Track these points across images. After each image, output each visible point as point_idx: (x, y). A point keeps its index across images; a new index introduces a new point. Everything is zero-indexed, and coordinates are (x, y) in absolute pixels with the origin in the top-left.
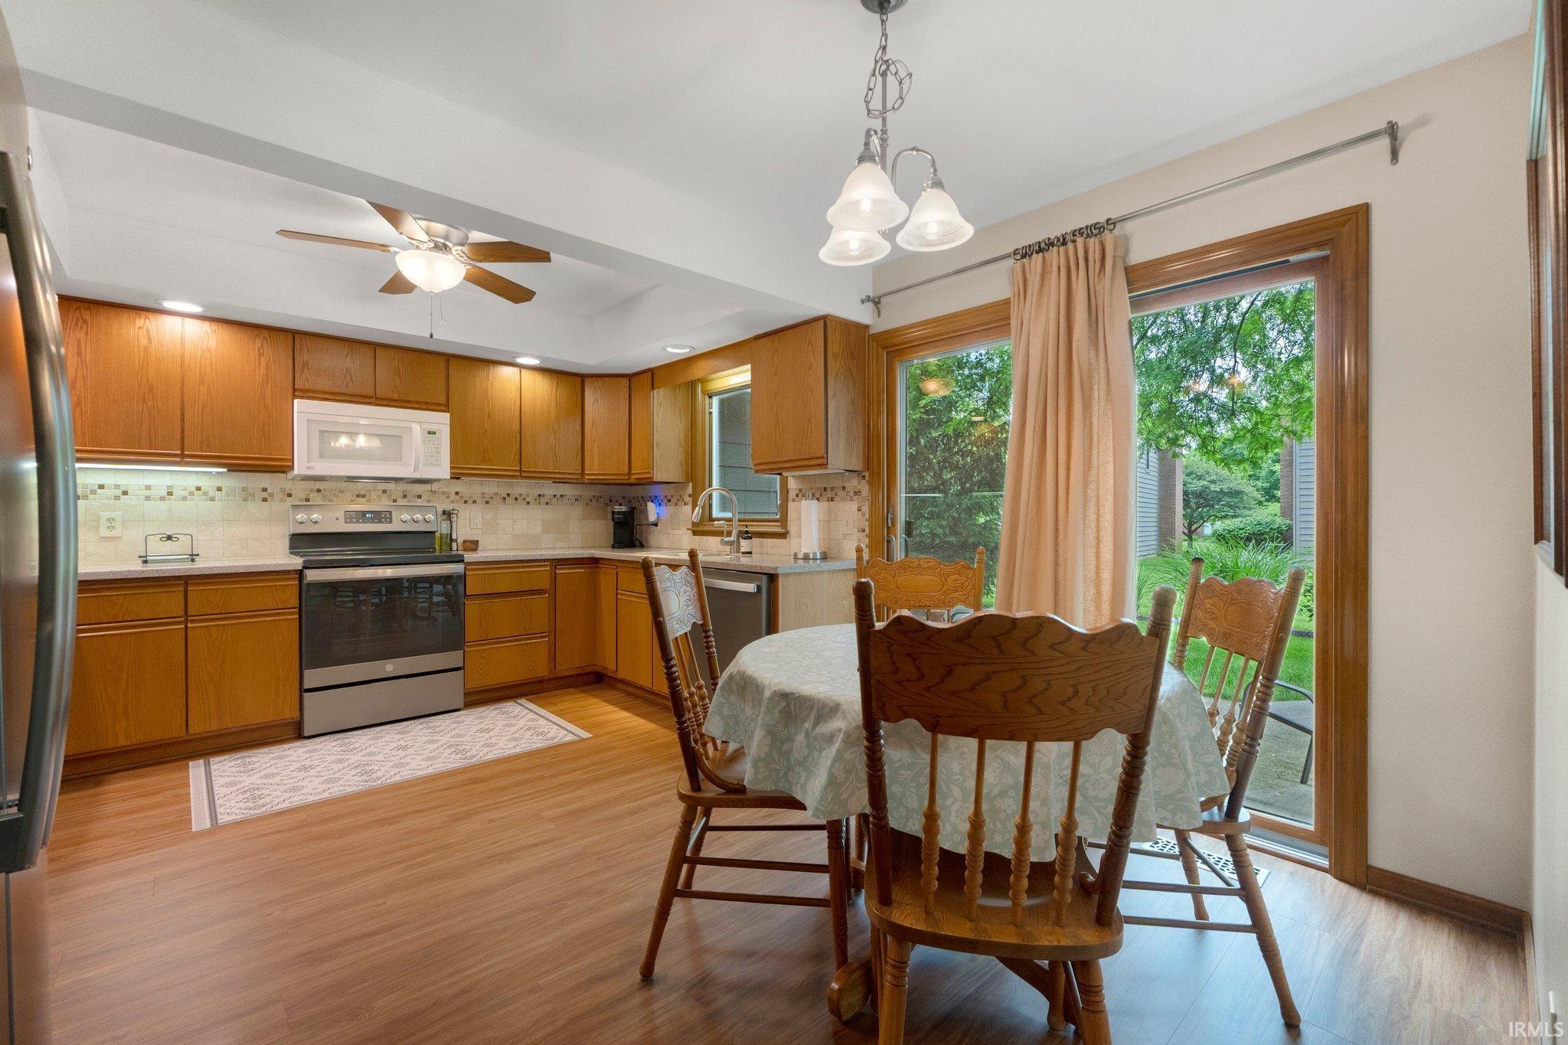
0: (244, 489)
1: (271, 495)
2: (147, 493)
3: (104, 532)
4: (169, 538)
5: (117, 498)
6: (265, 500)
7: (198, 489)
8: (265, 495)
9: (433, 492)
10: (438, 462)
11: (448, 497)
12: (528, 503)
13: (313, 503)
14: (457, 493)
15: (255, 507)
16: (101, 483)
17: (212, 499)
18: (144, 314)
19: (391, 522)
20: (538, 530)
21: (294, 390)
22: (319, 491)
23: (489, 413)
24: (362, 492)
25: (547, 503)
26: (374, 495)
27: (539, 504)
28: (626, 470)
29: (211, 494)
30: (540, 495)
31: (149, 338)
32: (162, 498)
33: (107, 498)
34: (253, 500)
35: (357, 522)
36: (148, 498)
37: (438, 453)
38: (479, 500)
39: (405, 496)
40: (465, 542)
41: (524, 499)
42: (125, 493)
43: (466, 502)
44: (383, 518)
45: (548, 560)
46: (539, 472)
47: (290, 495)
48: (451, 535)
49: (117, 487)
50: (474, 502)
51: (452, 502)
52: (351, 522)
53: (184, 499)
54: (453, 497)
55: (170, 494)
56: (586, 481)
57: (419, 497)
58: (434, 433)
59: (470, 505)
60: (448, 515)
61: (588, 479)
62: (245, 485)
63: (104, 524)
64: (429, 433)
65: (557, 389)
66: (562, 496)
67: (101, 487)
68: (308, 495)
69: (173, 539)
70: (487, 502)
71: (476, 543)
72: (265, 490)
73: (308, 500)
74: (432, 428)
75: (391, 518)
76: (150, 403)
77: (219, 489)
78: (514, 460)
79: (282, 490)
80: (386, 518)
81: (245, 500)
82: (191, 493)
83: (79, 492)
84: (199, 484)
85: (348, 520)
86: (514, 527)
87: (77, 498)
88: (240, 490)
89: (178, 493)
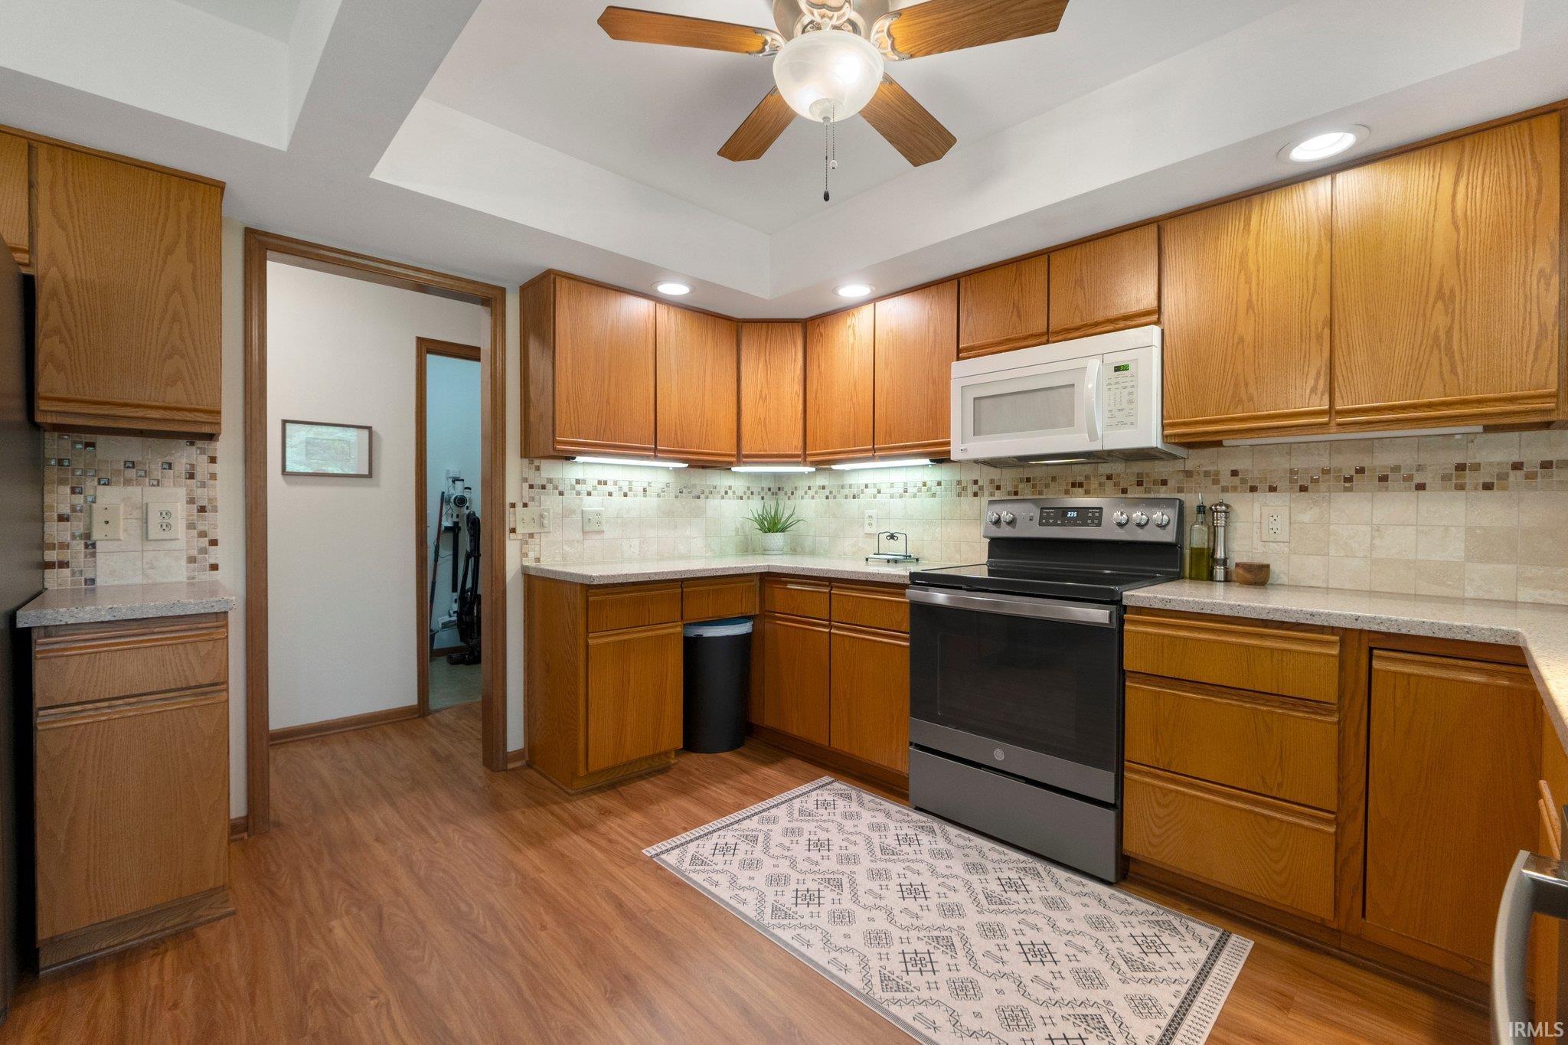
0: (958, 483)
1: (981, 488)
2: (892, 491)
3: (867, 529)
5: (875, 496)
6: (975, 494)
8: (975, 488)
10: (1132, 419)
11: (1216, 482)
12: (1421, 487)
13: (1022, 498)
14: (1234, 473)
15: (968, 504)
16: (868, 481)
17: (934, 495)
19: (1099, 525)
20: (1455, 550)
21: (959, 351)
22: (1028, 480)
23: (1250, 301)
24: (1079, 479)
26: (1094, 484)
27: (1461, 487)
29: (933, 490)
30: (1461, 467)
32: (901, 496)
33: (869, 497)
34: (966, 496)
35: (1055, 524)
36: (892, 497)
37: (1131, 402)
38: (1283, 485)
39: (1140, 483)
40: (1237, 565)
41: (1409, 478)
42: (879, 492)
43: (1253, 489)
44: (1089, 518)
45: (1333, 630)
46: (1392, 409)
47: (998, 488)
48: (1214, 551)
49: (875, 485)
50: (1273, 489)
51: (1225, 490)
52: (1048, 524)
53: (915, 496)
54: (1226, 479)
55: (906, 491)
57: (1164, 483)
58: (1125, 368)
59: (1262, 497)
60: (1207, 514)
62: (958, 478)
63: (866, 521)
64: (1117, 369)
65: (1456, 183)
67: (867, 486)
68: (1016, 486)
69: (896, 538)
70: (1303, 489)
71: (1264, 569)
72: (976, 482)
73: (1016, 493)
74: (1120, 359)
75: (1100, 518)
77: (939, 484)
78: (1314, 390)
79: (992, 481)
80: (1093, 518)
81: (959, 495)
82: (920, 490)
83: (855, 491)
84: (925, 480)
85: (1044, 521)
86: (1377, 542)
87: (854, 497)
88: (955, 484)
89: (912, 490)
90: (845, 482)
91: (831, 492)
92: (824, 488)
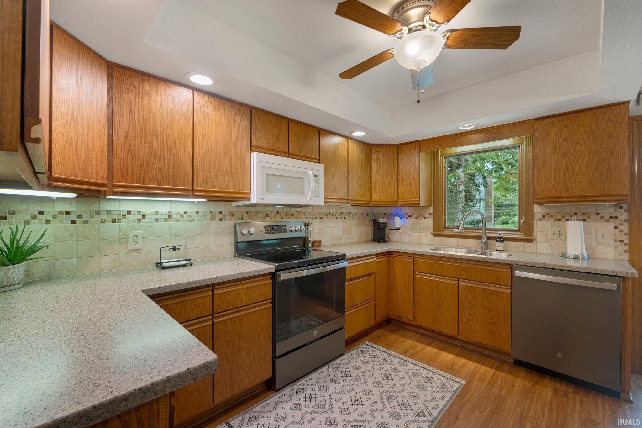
0: (211, 213)
1: (224, 216)
2: (157, 216)
3: (131, 246)
4: (174, 249)
5: (139, 221)
6: (221, 219)
7: (186, 213)
8: (220, 216)
9: (299, 212)
10: (319, 195)
12: (336, 218)
14: (308, 213)
15: (216, 225)
16: (129, 210)
17: (193, 220)
18: (171, 85)
19: (287, 232)
20: (341, 231)
21: (251, 147)
22: (247, 213)
25: (344, 218)
26: (273, 216)
27: (341, 218)
28: (395, 199)
29: (192, 216)
31: (174, 104)
32: (166, 220)
33: (133, 221)
34: (215, 220)
35: (271, 233)
36: (157, 220)
37: (319, 189)
38: (318, 217)
39: (287, 216)
40: (314, 241)
42: (144, 217)
43: (312, 218)
46: (355, 200)
47: (233, 216)
48: (308, 238)
49: (139, 212)
50: (316, 218)
52: (268, 233)
53: (178, 220)
55: (170, 217)
56: (371, 205)
57: (293, 215)
58: (318, 177)
59: (314, 220)
60: (307, 225)
61: (372, 204)
62: (211, 210)
63: (131, 240)
64: (315, 176)
65: (361, 152)
66: (350, 213)
67: (129, 213)
68: (242, 215)
69: (177, 250)
70: (321, 218)
71: (320, 242)
72: (221, 213)
73: (242, 219)
74: (317, 173)
75: (286, 229)
76: (174, 152)
77: (197, 213)
78: (345, 193)
79: (230, 213)
80: (283, 229)
81: (211, 220)
82: (182, 216)
83: (115, 217)
84: (186, 210)
85: (266, 232)
86: (332, 232)
87: (114, 221)
88: (208, 213)
89: (175, 216)
90: (101, 209)
91: (80, 217)
92: (68, 213)
